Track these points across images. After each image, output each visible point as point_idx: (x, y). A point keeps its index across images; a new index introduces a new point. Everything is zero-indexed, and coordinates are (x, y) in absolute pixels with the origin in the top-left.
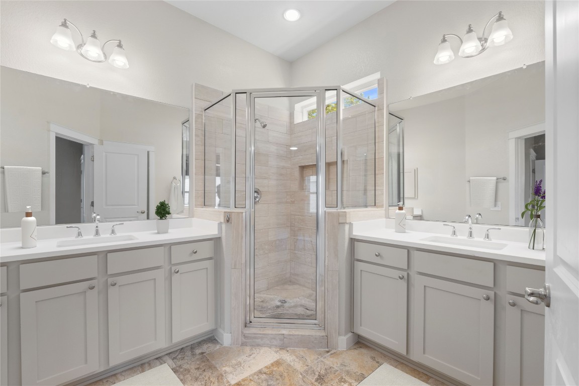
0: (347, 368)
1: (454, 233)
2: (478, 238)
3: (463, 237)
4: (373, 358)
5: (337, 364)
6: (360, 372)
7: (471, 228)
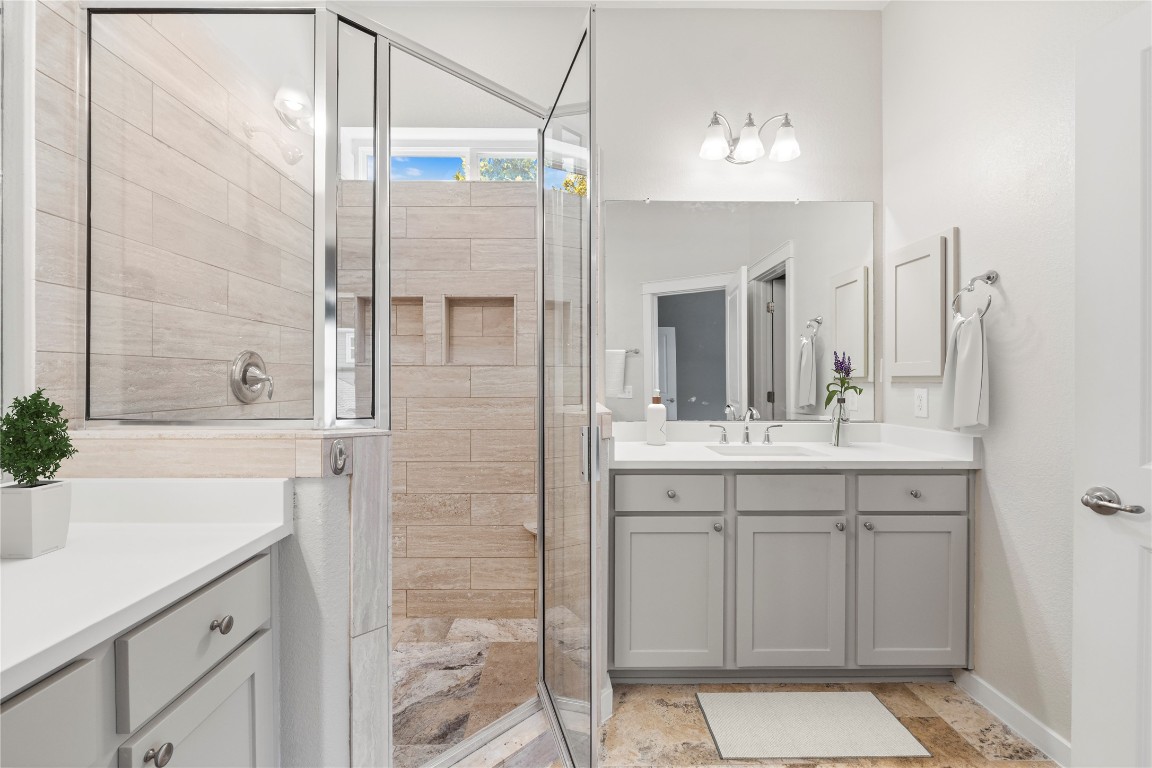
0: (657, 751)
1: (724, 438)
2: (757, 442)
3: (736, 443)
4: (661, 702)
5: (635, 755)
6: (679, 743)
7: (747, 428)
